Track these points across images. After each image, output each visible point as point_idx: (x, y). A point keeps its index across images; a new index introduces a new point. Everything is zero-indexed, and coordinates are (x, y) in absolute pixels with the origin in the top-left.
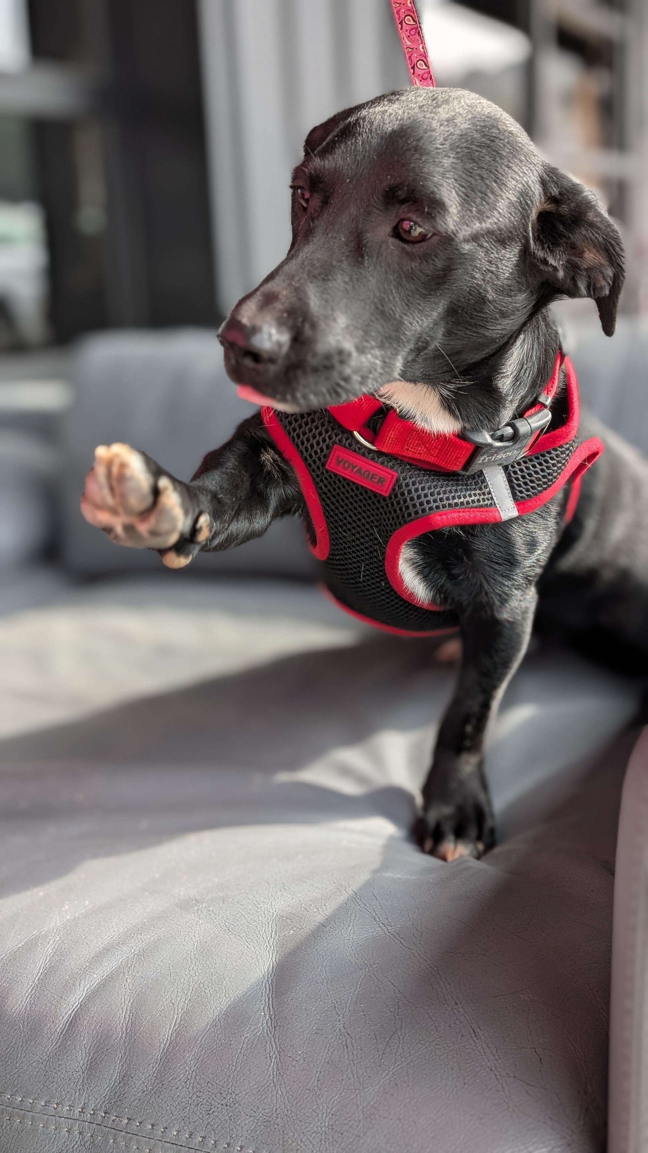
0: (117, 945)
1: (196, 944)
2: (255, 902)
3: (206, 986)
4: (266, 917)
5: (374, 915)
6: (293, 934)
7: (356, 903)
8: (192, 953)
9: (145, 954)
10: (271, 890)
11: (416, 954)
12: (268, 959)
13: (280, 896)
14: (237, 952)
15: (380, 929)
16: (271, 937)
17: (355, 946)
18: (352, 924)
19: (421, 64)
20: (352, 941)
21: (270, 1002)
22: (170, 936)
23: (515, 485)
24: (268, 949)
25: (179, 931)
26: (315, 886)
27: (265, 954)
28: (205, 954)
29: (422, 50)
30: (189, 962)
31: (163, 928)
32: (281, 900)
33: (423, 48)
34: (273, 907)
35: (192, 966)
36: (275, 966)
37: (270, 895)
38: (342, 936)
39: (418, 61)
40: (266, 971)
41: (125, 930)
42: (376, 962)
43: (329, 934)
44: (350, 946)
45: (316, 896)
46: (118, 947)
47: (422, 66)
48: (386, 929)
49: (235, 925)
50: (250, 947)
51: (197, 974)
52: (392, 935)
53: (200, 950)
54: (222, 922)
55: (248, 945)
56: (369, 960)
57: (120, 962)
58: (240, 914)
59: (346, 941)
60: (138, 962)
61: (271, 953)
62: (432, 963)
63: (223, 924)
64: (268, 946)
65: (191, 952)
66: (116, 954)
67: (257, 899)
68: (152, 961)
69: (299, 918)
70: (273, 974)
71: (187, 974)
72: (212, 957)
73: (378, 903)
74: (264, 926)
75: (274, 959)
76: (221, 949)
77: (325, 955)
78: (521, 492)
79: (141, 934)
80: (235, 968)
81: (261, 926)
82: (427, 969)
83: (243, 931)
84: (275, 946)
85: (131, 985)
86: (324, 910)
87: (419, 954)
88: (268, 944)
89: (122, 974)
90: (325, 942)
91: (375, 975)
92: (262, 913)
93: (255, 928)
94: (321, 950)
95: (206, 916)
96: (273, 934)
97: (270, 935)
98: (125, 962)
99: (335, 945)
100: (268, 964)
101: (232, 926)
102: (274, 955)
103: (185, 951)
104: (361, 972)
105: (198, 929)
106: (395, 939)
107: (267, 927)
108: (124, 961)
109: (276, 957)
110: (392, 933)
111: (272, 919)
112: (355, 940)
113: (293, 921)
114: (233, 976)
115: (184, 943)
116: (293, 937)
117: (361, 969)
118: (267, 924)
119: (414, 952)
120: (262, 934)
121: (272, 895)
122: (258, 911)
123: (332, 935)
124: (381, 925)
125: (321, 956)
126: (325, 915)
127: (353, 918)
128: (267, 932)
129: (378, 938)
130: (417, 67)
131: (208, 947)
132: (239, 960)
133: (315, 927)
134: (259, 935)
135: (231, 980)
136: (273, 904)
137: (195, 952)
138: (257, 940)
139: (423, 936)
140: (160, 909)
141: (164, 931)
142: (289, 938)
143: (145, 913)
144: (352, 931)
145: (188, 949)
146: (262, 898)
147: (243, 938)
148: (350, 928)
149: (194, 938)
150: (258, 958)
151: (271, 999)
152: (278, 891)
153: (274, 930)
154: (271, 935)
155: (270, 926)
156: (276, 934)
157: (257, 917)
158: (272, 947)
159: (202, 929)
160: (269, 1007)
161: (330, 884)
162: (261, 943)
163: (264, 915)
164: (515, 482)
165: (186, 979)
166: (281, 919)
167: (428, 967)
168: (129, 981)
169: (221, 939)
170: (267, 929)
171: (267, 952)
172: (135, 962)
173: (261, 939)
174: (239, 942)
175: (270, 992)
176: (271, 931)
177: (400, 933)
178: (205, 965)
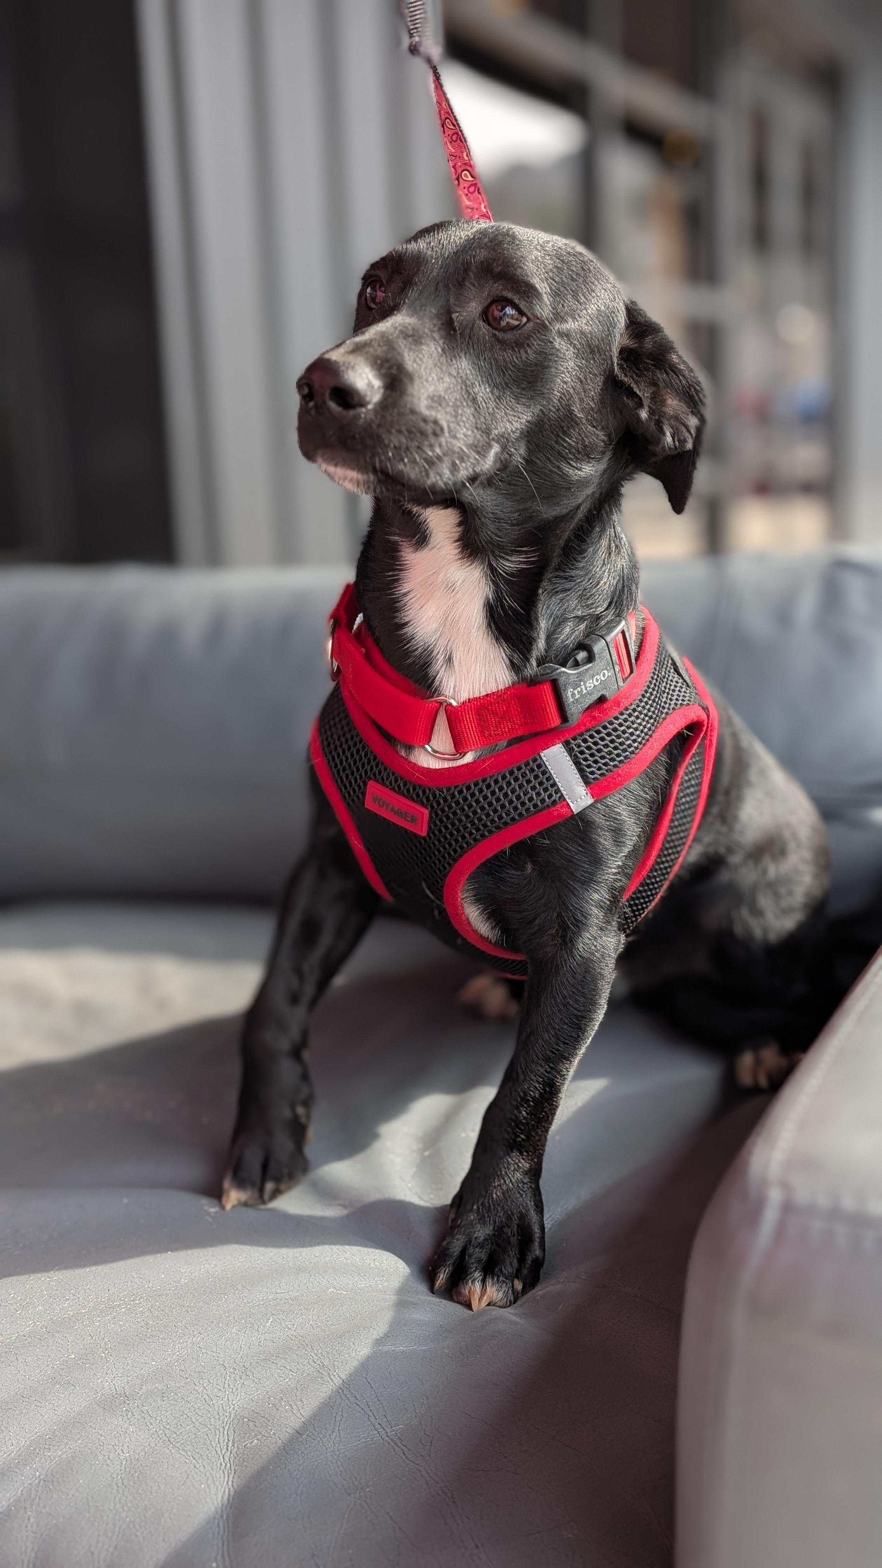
0: (16, 1467)
1: (124, 1463)
2: (205, 1396)
3: (137, 1527)
4: (221, 1418)
5: (368, 1412)
6: (257, 1444)
7: (343, 1396)
8: (119, 1477)
9: (55, 1479)
10: (228, 1378)
11: (424, 1473)
12: (222, 1483)
13: (240, 1385)
14: (180, 1474)
15: (376, 1432)
16: (227, 1449)
17: (342, 1460)
18: (337, 1428)
19: (465, 175)
20: (337, 1453)
21: (225, 1548)
22: (89, 1451)
23: (585, 767)
24: (223, 1467)
25: (102, 1444)
26: (288, 1368)
27: (218, 1476)
28: (136, 1479)
29: (466, 158)
30: (114, 1491)
31: (79, 1439)
32: (241, 1392)
33: (467, 155)
34: (230, 1403)
35: (119, 1496)
36: (232, 1494)
37: (226, 1386)
38: (324, 1448)
39: (462, 171)
40: (219, 1500)
41: (28, 1443)
42: (370, 1484)
43: (307, 1446)
44: (335, 1461)
45: (289, 1383)
46: (17, 1470)
47: (467, 177)
48: (384, 1432)
49: (178, 1433)
50: (197, 1466)
51: (126, 1508)
52: (392, 1440)
53: (130, 1472)
54: (160, 1429)
55: (196, 1463)
56: (361, 1479)
57: (20, 1492)
58: (185, 1416)
59: (329, 1454)
60: (45, 1492)
61: (226, 1475)
62: (446, 1486)
63: (161, 1432)
64: (223, 1464)
65: (118, 1474)
66: (15, 1479)
67: (209, 1393)
68: (64, 1490)
69: (266, 1420)
70: (229, 1505)
71: (112, 1508)
72: (146, 1482)
73: (373, 1393)
74: (218, 1433)
75: (230, 1483)
76: (158, 1470)
77: (301, 1477)
78: (592, 773)
79: (50, 1449)
80: (178, 1498)
81: (213, 1433)
82: (439, 1495)
83: (188, 1443)
84: (232, 1462)
85: (35, 1526)
86: (300, 1408)
87: (428, 1473)
88: (222, 1460)
89: (22, 1511)
90: (301, 1458)
91: (367, 1504)
92: (216, 1413)
93: (206, 1437)
94: (295, 1471)
95: (138, 1420)
96: (230, 1444)
97: (225, 1447)
98: (27, 1492)
99: (314, 1462)
100: (222, 1490)
101: (175, 1435)
102: (231, 1477)
103: (109, 1474)
104: (349, 1498)
105: (128, 1440)
106: (395, 1447)
107: (221, 1434)
108: (25, 1490)
109: (234, 1480)
110: (392, 1437)
111: (228, 1422)
112: (342, 1451)
113: (257, 1424)
114: (175, 1511)
115: (108, 1461)
116: (257, 1450)
117: (349, 1495)
118: (221, 1430)
119: (420, 1468)
120: (214, 1445)
121: (229, 1385)
122: (210, 1410)
123: (310, 1447)
124: (378, 1426)
125: (295, 1480)
126: (301, 1417)
127: (339, 1418)
128: (221, 1441)
129: (373, 1446)
130: (462, 178)
131: (141, 1468)
132: (183, 1487)
133: (287, 1434)
134: (211, 1448)
135: (172, 1516)
136: (230, 1399)
137: (123, 1476)
138: (207, 1456)
139: (434, 1444)
140: (76, 1409)
141: (82, 1443)
142: (251, 1452)
143: (55, 1417)
144: (338, 1439)
145: (113, 1471)
146: (216, 1390)
147: (189, 1453)
148: (334, 1434)
149: (122, 1454)
150: (209, 1482)
151: (226, 1543)
152: (238, 1378)
153: (231, 1439)
154: (228, 1446)
155: (226, 1433)
156: (233, 1445)
157: (207, 1420)
158: (228, 1465)
159: (133, 1440)
160: (223, 1556)
161: (309, 1363)
162: (213, 1460)
163: (217, 1416)
164: (584, 763)
165: (110, 1516)
166: (241, 1421)
167: (440, 1492)
168: (32, 1520)
169: (158, 1455)
170: (221, 1437)
171: (221, 1472)
172: (40, 1491)
173: (214, 1452)
174: (183, 1459)
175: (224, 1532)
176: (226, 1441)
177: (403, 1438)
178: (136, 1495)
